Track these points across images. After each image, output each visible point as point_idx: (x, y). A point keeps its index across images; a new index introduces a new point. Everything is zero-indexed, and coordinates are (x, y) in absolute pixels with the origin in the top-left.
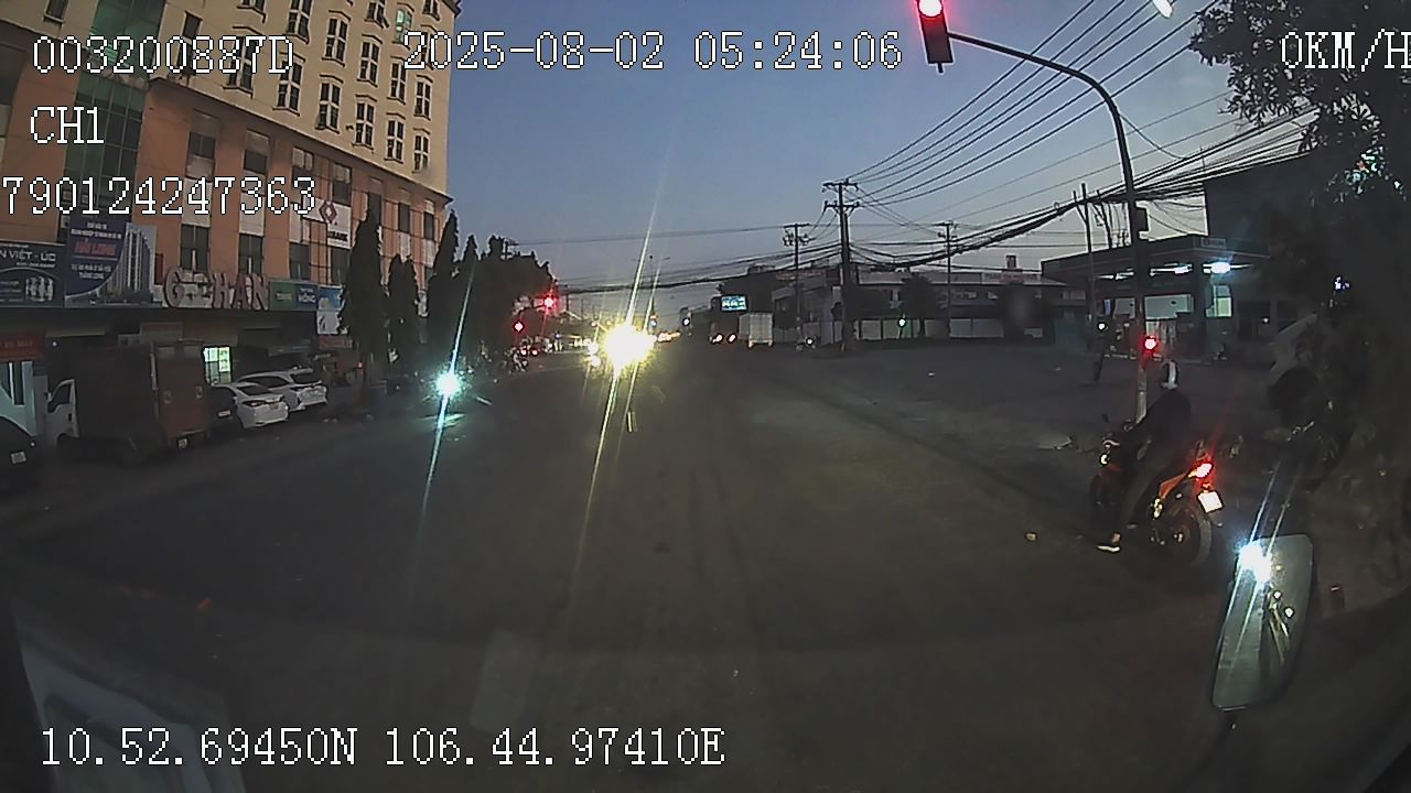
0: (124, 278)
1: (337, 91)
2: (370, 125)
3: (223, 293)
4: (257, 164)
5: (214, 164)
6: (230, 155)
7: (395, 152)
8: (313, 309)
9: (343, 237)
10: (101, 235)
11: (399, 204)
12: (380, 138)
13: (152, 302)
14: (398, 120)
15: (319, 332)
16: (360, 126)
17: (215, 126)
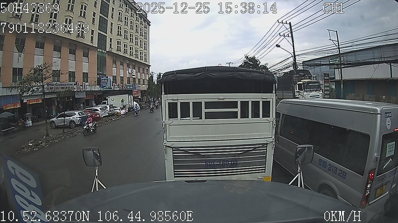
2: (138, 53)
3: (120, 87)
6: (118, 63)
9: (134, 76)
10: (105, 79)
11: (143, 68)
12: (139, 56)
13: (112, 89)
17: (116, 58)
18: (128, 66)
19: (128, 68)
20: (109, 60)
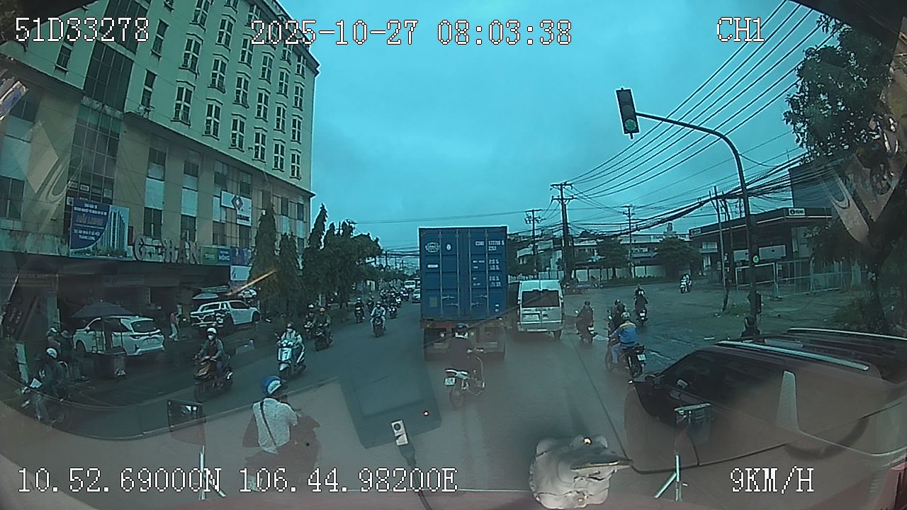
0: (108, 241)
2: (263, 146)
3: (171, 253)
4: (192, 171)
5: (165, 169)
6: (175, 166)
7: (279, 164)
8: (228, 264)
9: (247, 219)
10: (93, 212)
11: (282, 198)
12: (270, 155)
13: (126, 256)
14: (280, 143)
16: (257, 148)
19: (220, 189)
20: (131, 147)
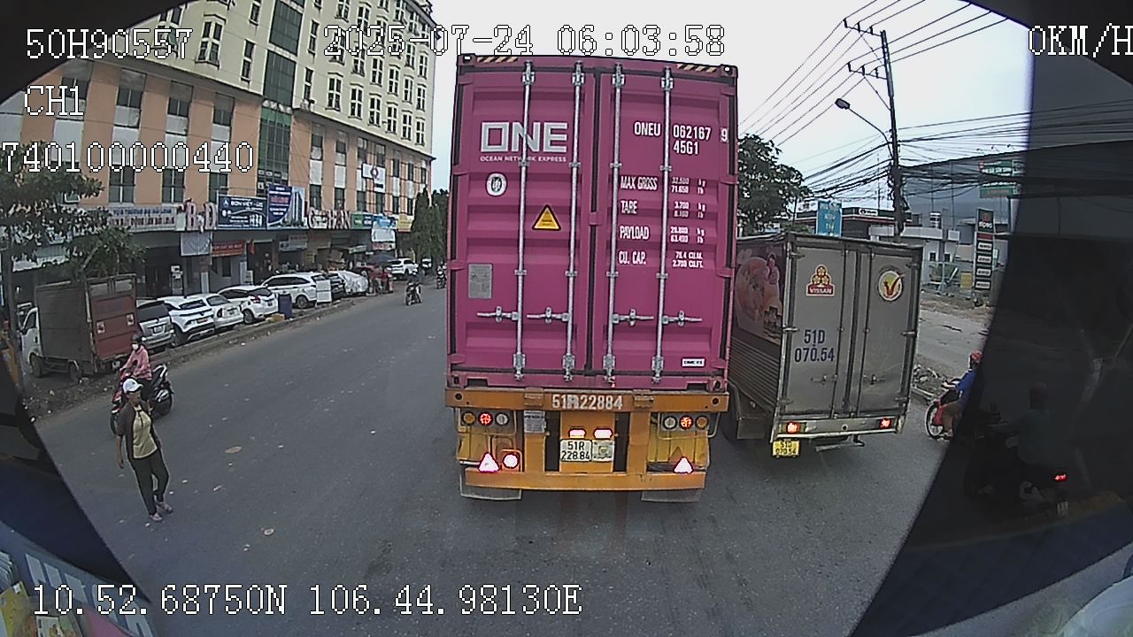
0: (292, 214)
1: (378, 101)
2: (395, 119)
3: (332, 221)
4: (341, 149)
5: (322, 151)
6: (330, 146)
7: (406, 134)
8: (369, 228)
9: (381, 186)
10: (282, 193)
11: (409, 165)
12: (400, 126)
13: (302, 224)
14: (408, 114)
15: (373, 240)
16: (389, 121)
17: (322, 130)
18: (362, 156)
19: (361, 162)
20: (299, 136)
